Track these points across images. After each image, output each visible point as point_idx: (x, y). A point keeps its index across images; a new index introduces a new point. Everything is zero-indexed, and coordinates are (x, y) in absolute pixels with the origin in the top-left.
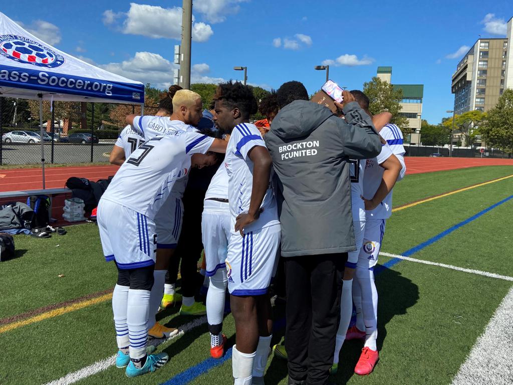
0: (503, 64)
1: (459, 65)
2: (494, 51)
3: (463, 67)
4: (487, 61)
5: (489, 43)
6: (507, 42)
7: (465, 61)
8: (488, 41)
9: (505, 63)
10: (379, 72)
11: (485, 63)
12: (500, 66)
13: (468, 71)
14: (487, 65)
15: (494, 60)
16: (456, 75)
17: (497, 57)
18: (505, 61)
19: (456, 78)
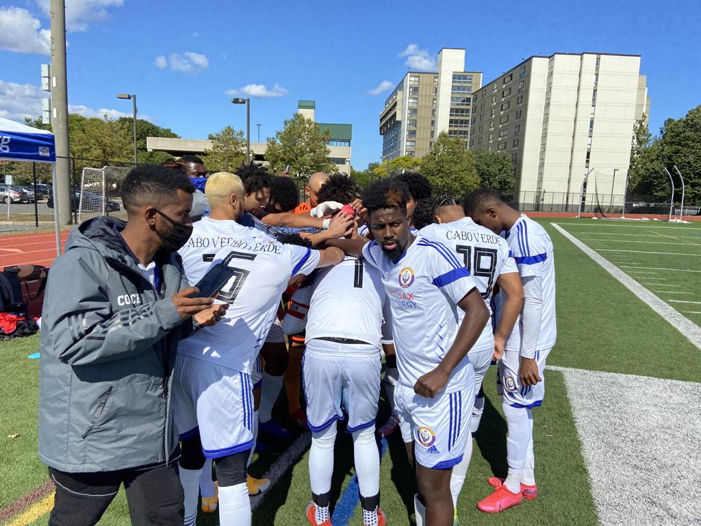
0: (433, 103)
1: (387, 102)
2: (424, 86)
3: (392, 105)
4: (417, 99)
5: (419, 77)
6: (437, 77)
7: (394, 97)
8: (418, 75)
9: (435, 102)
10: (300, 107)
11: (415, 101)
12: (431, 104)
13: (398, 110)
14: (417, 103)
15: (424, 97)
16: (385, 113)
17: (428, 94)
18: (436, 99)
19: (384, 117)
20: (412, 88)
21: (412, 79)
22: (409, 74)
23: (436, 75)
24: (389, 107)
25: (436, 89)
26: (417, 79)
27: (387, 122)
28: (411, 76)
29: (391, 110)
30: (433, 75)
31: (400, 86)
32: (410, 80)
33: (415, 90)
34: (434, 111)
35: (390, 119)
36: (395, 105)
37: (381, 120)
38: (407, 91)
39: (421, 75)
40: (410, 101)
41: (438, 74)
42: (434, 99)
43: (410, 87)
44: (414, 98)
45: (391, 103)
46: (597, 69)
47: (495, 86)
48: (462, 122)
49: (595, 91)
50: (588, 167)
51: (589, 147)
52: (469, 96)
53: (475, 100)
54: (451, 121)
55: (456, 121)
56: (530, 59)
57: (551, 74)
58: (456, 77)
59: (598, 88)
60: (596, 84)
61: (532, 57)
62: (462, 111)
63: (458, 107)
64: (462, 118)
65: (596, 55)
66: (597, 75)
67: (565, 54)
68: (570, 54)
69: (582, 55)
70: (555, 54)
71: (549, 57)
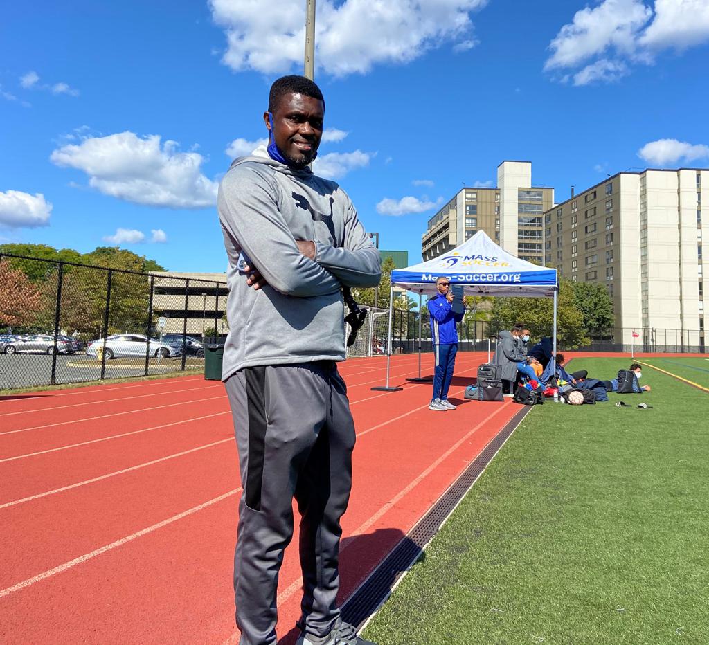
0: (496, 225)
1: (431, 222)
2: (484, 205)
3: (441, 226)
4: (476, 219)
5: (476, 193)
6: (499, 194)
7: (445, 217)
8: (475, 191)
9: (498, 222)
11: (474, 221)
12: (493, 226)
13: (451, 231)
14: (476, 224)
15: (484, 218)
16: (428, 237)
17: (488, 213)
18: (499, 220)
19: (429, 240)
20: (469, 206)
21: (469, 196)
22: (464, 190)
23: (497, 192)
24: (435, 229)
25: (499, 207)
26: (474, 196)
27: (434, 247)
28: (466, 193)
29: (440, 232)
30: (493, 191)
31: (452, 203)
32: (464, 198)
33: (472, 209)
34: (497, 233)
35: (440, 243)
36: (446, 226)
37: (424, 244)
38: (462, 210)
39: (479, 191)
40: (468, 221)
41: (499, 189)
42: (497, 219)
43: (466, 206)
44: (472, 219)
45: (439, 224)
46: (698, 186)
47: (574, 205)
48: (533, 246)
49: (699, 211)
50: (702, 300)
51: (700, 276)
52: (540, 216)
53: (549, 219)
54: (520, 245)
55: (526, 246)
56: (617, 175)
57: (644, 194)
58: (522, 192)
59: (702, 208)
60: (699, 203)
61: (621, 173)
62: (533, 233)
63: (527, 228)
64: (533, 242)
65: (695, 172)
66: (699, 193)
67: (659, 170)
68: (664, 170)
69: (678, 170)
70: (647, 170)
71: (641, 174)
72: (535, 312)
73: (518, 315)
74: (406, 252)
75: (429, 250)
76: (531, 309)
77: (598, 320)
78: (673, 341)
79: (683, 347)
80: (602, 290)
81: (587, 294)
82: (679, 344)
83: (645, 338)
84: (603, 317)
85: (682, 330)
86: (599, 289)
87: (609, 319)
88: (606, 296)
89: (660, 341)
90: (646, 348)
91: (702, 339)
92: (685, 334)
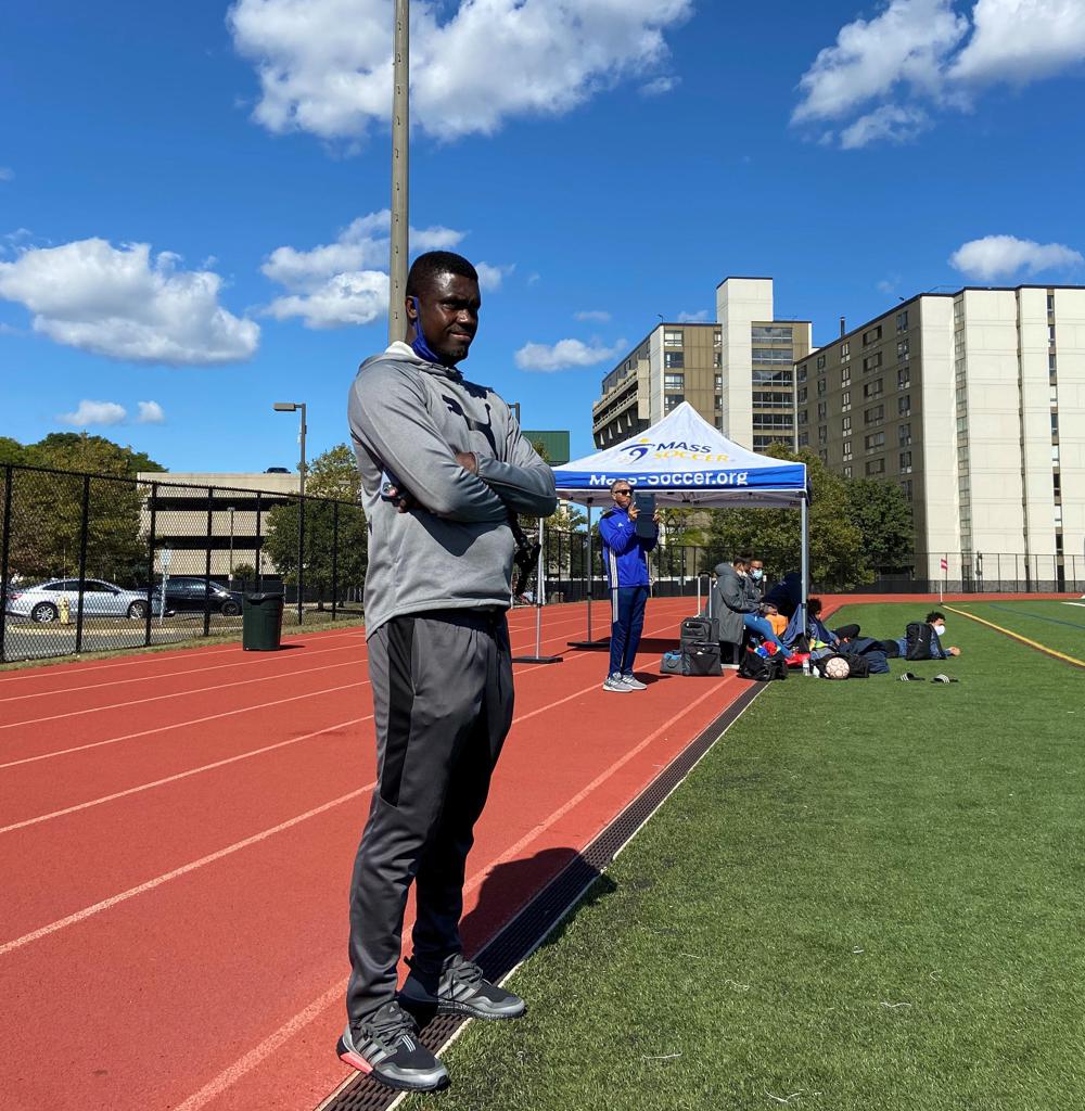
0: (716, 383)
1: (608, 381)
2: (695, 351)
3: (625, 388)
4: (682, 375)
5: (682, 332)
6: (720, 333)
7: (630, 373)
8: (680, 328)
9: (719, 380)
11: (678, 379)
12: (711, 386)
13: (641, 397)
14: (682, 384)
15: (695, 373)
16: (603, 406)
17: (703, 365)
18: (721, 376)
19: (604, 412)
20: (671, 354)
21: (670, 337)
22: (662, 328)
23: (717, 329)
24: (614, 392)
25: (720, 355)
26: (679, 337)
27: (613, 423)
28: (666, 332)
29: (622, 398)
30: (710, 329)
31: (642, 350)
32: (662, 340)
33: (676, 359)
34: (717, 398)
35: (623, 416)
36: (634, 388)
37: (597, 419)
38: (659, 360)
39: (687, 329)
40: (668, 379)
41: (720, 325)
42: (716, 376)
43: (666, 354)
44: (676, 375)
45: (621, 385)
46: (1051, 314)
47: (845, 349)
48: (778, 418)
49: (1052, 357)
50: (1060, 505)
51: (1056, 464)
52: (788, 368)
53: (803, 373)
54: (756, 418)
55: (767, 418)
56: (917, 299)
57: (960, 329)
58: (758, 329)
59: (1057, 351)
60: (1053, 343)
61: (921, 295)
62: (778, 397)
63: (767, 389)
64: (778, 411)
65: (1045, 290)
66: (1052, 326)
67: (986, 289)
68: (993, 289)
69: (1017, 289)
70: (966, 289)
71: (954, 296)
72: (782, 529)
73: (755, 535)
74: (567, 432)
75: (605, 429)
76: (775, 525)
77: (887, 540)
78: (1011, 573)
79: (1028, 582)
80: (894, 491)
81: (869, 498)
82: (1022, 577)
83: (966, 569)
84: (895, 534)
85: (1027, 555)
86: (889, 489)
87: (905, 539)
88: (900, 501)
89: (989, 575)
90: (968, 586)
91: (1061, 570)
92: (1032, 560)
